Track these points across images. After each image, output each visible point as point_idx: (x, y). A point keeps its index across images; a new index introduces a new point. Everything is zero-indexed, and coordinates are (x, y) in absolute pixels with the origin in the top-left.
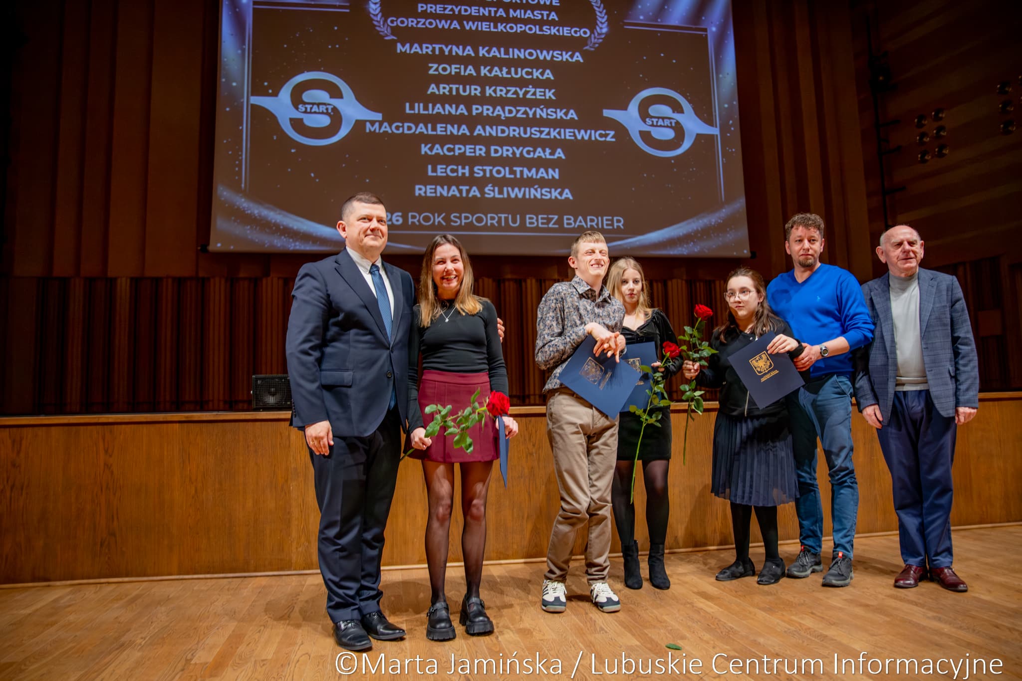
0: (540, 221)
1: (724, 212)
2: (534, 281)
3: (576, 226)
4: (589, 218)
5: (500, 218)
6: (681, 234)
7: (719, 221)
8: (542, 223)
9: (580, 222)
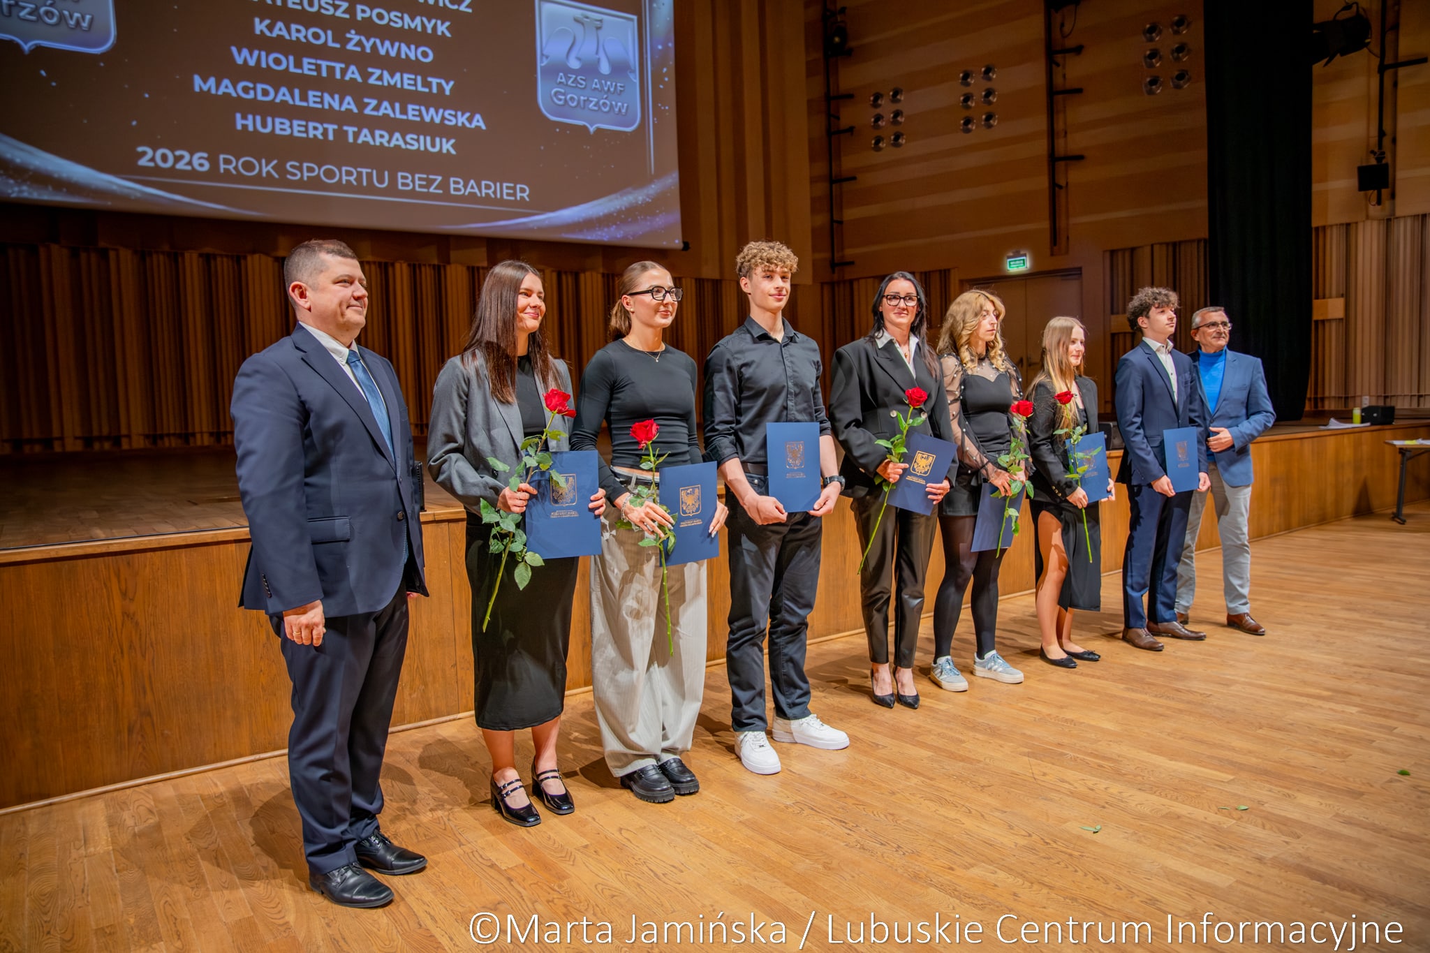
0: (417, 182)
1: (653, 189)
2: (405, 266)
3: (467, 193)
4: (483, 183)
5: (360, 174)
6: (601, 214)
7: (647, 200)
8: (421, 186)
9: (472, 187)
